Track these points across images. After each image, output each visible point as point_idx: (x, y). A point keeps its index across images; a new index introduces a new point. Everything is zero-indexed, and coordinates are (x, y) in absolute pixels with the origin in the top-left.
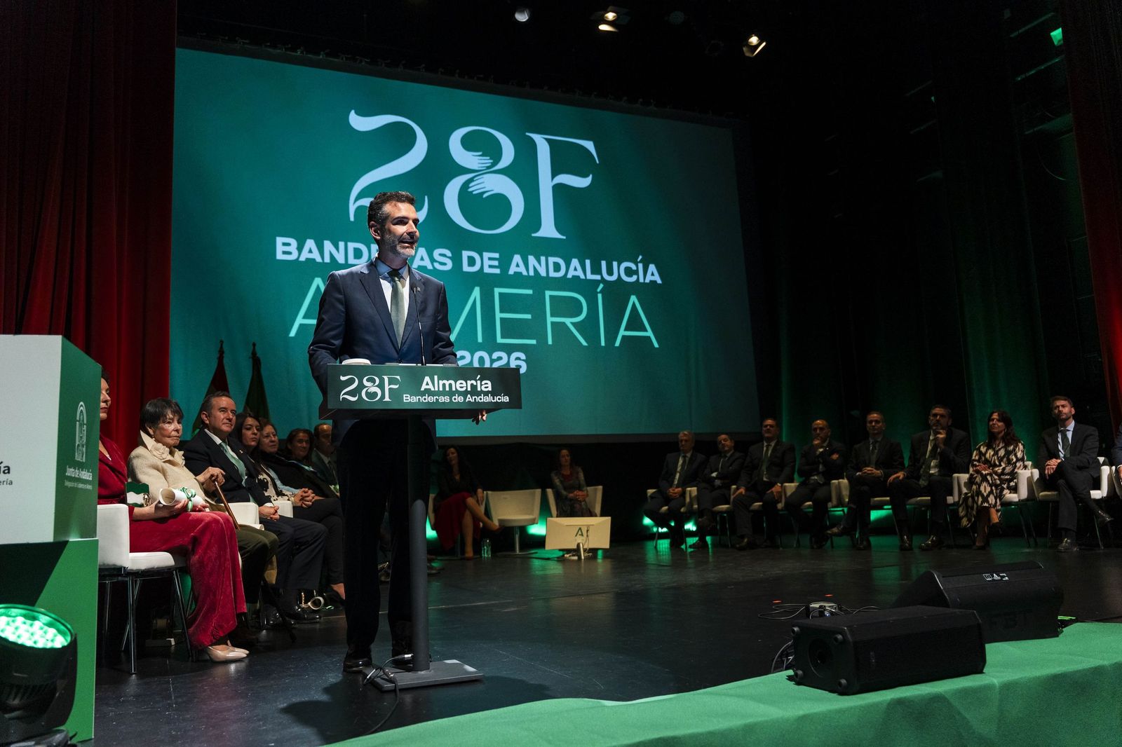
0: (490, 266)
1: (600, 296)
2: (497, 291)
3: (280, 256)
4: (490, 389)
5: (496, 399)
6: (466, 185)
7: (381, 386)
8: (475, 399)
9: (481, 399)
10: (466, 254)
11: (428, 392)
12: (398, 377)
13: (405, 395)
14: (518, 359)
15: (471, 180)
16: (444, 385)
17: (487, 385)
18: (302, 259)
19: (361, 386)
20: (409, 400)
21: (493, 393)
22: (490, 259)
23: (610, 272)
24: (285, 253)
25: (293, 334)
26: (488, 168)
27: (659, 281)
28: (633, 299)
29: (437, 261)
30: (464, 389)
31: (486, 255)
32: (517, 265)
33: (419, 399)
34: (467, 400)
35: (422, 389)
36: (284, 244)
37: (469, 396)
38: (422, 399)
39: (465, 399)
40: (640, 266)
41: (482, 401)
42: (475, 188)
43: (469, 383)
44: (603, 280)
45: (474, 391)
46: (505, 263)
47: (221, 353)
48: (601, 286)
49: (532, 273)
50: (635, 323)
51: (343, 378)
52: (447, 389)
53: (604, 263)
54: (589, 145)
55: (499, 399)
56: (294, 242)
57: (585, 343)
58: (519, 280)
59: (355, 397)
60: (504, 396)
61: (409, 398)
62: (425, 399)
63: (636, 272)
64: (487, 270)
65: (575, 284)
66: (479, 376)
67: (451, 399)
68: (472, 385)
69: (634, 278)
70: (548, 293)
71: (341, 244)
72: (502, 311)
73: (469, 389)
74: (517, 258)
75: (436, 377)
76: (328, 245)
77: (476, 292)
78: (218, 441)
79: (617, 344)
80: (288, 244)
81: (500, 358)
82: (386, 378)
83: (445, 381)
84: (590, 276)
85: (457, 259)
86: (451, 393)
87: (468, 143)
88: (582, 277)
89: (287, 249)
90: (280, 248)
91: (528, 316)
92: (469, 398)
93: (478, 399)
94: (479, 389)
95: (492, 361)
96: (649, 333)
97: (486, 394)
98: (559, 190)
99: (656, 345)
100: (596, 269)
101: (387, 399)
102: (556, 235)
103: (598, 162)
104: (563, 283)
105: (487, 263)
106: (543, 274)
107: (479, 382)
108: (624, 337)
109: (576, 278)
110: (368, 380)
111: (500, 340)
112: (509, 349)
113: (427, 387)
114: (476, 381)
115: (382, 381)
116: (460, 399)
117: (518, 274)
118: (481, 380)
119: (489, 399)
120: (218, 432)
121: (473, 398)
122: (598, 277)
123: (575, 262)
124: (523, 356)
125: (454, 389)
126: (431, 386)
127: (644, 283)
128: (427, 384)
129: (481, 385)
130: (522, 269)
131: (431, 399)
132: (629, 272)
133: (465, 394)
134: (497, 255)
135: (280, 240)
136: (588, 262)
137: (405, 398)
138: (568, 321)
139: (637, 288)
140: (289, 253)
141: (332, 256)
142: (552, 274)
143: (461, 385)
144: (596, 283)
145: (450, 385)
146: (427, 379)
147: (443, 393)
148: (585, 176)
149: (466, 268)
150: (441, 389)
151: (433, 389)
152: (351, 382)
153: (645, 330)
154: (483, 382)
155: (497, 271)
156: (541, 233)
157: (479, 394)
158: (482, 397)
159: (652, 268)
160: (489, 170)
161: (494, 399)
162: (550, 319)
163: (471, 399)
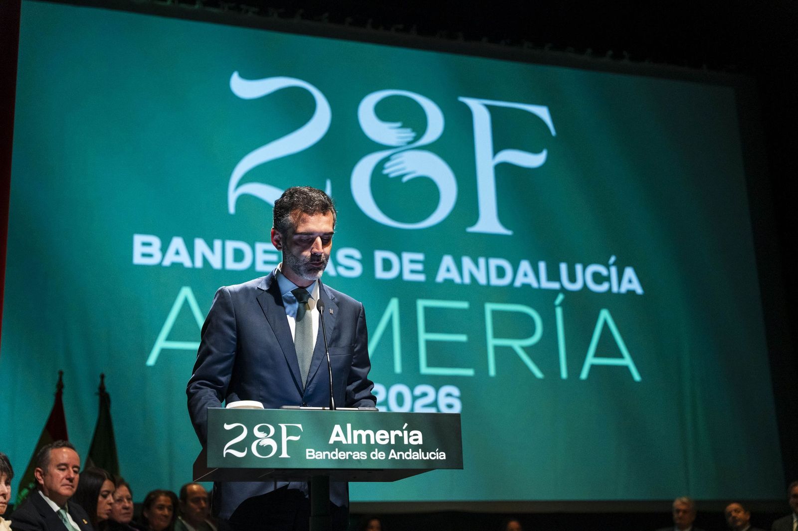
0: (413, 272)
1: (559, 312)
2: (421, 304)
3: (138, 260)
4: (420, 442)
5: (429, 456)
6: (380, 166)
7: (277, 438)
8: (401, 455)
9: (408, 456)
10: (380, 256)
11: (338, 445)
12: (300, 426)
13: (307, 450)
14: (449, 395)
15: (387, 159)
16: (360, 436)
17: (417, 437)
18: (167, 262)
19: (251, 438)
20: (314, 457)
21: (425, 448)
22: (412, 261)
23: (572, 278)
24: (144, 255)
25: (151, 361)
26: (409, 143)
27: (639, 290)
28: (605, 315)
29: (341, 265)
30: (386, 442)
31: (407, 256)
32: (447, 270)
33: (327, 455)
34: (390, 457)
35: (331, 442)
36: (145, 244)
37: (393, 451)
38: (330, 456)
39: (387, 455)
40: (614, 270)
41: (410, 458)
42: (391, 170)
43: (393, 433)
44: (563, 290)
45: (399, 445)
46: (431, 267)
47: (60, 386)
48: (561, 297)
49: (467, 280)
50: (607, 347)
51: (227, 427)
52: (364, 441)
53: (563, 267)
54: (542, 112)
55: (433, 456)
56: (156, 241)
57: (539, 374)
58: (450, 290)
59: (243, 451)
60: (439, 452)
61: (313, 454)
62: (334, 455)
63: (608, 279)
64: (407, 276)
65: (525, 294)
66: (406, 425)
67: (368, 455)
68: (397, 436)
69: (604, 287)
70: (489, 307)
71: (218, 244)
72: (428, 330)
73: (393, 442)
74: (448, 261)
75: (349, 426)
76: (200, 245)
77: (394, 305)
78: (55, 507)
79: (584, 375)
80: (149, 244)
81: (424, 395)
82: (283, 427)
83: (361, 432)
84: (546, 284)
85: (368, 262)
86: (369, 448)
87: (384, 112)
88: (535, 285)
89: (147, 250)
90: (138, 249)
91: (463, 338)
92: (393, 455)
93: (404, 456)
94: (406, 442)
95: (415, 398)
96: (627, 361)
97: (416, 448)
98: (503, 171)
99: (637, 377)
100: (554, 275)
101: (284, 454)
102: (498, 229)
103: (553, 132)
104: (511, 293)
105: (407, 267)
106: (482, 280)
107: (406, 433)
108: (593, 367)
109: (526, 287)
110: (260, 430)
111: (424, 370)
112: (437, 382)
113: (338, 439)
114: (402, 431)
115: (278, 431)
116: (379, 455)
117: (449, 282)
118: (409, 429)
119: (419, 455)
120: (55, 496)
121: (399, 454)
122: (555, 286)
123: (525, 266)
124: (455, 391)
125: (372, 442)
126: (342, 438)
127: (619, 295)
128: (337, 434)
129: (409, 437)
130: (454, 275)
131: (342, 455)
132: (598, 278)
133: (387, 448)
134: (420, 257)
135: (138, 239)
136: (542, 266)
137: (308, 454)
138: (517, 345)
139: (610, 300)
140: (150, 255)
141: (205, 260)
142: (495, 281)
143: (382, 437)
144: (554, 293)
145: (368, 436)
146: (337, 428)
147: (359, 447)
148: (536, 151)
149: (380, 274)
150: (356, 442)
151: (344, 442)
152: (237, 432)
153: (620, 356)
154: (412, 433)
155: (421, 278)
156: (479, 227)
157: (405, 448)
158: (410, 453)
159: (629, 272)
160: (411, 145)
161: (425, 456)
162: (492, 343)
163: (395, 456)
